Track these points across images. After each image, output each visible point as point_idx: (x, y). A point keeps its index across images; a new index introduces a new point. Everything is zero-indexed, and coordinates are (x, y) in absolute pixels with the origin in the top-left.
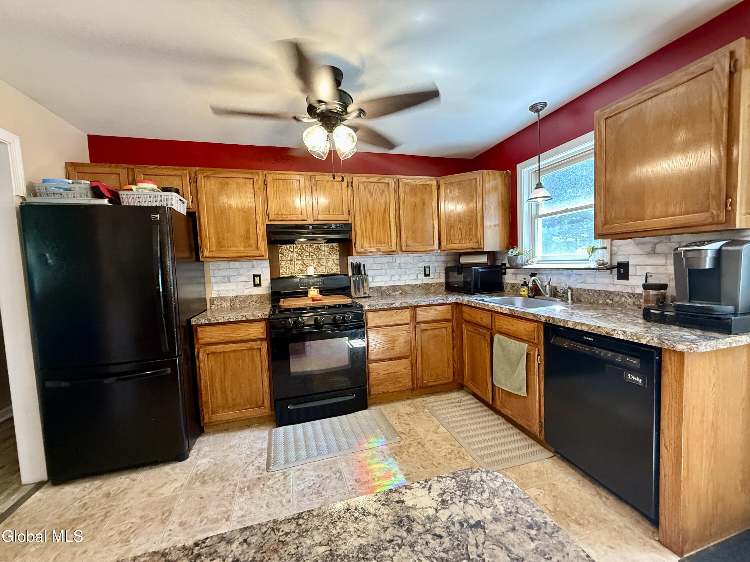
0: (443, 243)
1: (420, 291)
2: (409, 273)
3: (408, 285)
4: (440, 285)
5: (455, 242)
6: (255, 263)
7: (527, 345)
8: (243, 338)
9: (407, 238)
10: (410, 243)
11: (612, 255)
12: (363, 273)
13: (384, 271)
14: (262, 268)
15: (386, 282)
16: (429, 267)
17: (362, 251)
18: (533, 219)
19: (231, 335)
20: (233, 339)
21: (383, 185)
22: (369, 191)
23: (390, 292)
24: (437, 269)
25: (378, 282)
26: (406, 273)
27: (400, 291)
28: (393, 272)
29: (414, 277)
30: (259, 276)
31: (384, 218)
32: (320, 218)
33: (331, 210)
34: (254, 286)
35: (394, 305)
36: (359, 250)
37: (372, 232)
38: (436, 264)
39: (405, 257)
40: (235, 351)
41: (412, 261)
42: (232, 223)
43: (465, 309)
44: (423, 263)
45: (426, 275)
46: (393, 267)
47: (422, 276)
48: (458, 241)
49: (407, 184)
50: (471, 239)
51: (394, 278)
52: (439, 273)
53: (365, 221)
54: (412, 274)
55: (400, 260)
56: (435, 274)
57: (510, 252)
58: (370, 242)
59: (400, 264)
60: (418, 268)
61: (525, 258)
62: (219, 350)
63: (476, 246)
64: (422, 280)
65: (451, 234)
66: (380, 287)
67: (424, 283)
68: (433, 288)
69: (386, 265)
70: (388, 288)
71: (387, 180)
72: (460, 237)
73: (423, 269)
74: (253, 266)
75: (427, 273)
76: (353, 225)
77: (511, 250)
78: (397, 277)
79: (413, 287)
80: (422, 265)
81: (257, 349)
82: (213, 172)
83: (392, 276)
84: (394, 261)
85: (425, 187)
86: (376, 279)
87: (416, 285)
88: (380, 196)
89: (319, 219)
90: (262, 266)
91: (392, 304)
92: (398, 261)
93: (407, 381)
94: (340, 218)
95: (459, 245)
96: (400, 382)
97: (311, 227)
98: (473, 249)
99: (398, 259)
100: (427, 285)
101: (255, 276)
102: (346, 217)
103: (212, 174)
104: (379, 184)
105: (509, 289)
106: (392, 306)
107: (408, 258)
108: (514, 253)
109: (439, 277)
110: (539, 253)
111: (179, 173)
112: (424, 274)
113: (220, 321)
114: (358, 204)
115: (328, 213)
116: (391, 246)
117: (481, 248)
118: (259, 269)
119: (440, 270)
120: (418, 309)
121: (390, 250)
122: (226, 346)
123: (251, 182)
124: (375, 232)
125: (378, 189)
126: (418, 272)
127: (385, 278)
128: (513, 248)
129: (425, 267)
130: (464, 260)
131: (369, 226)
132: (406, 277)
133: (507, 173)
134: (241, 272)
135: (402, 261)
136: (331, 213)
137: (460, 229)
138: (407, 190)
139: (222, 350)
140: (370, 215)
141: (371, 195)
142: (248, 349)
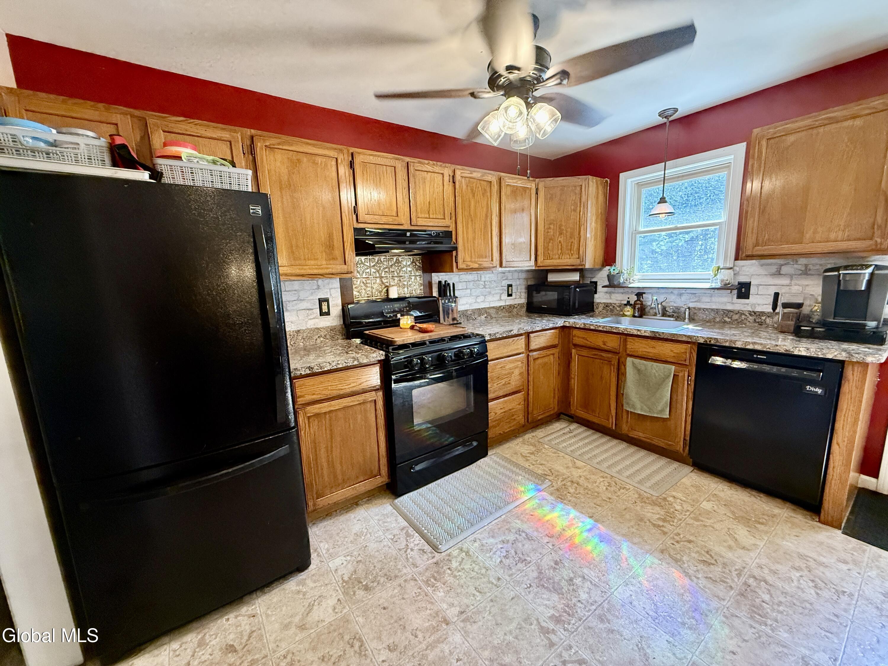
0: (540, 259)
1: (504, 314)
2: (493, 292)
3: (493, 307)
4: (521, 305)
5: (554, 257)
6: (320, 282)
7: (674, 367)
8: (354, 389)
9: (507, 251)
10: (509, 257)
11: (735, 275)
12: (452, 294)
13: (469, 291)
14: (330, 289)
15: (471, 304)
16: (511, 286)
17: (464, 266)
18: (634, 234)
19: (340, 387)
20: (342, 392)
21: (485, 183)
22: (472, 190)
23: (476, 316)
24: (519, 287)
25: (463, 305)
26: (490, 293)
27: (486, 315)
28: (478, 291)
29: (497, 297)
30: (327, 300)
31: (485, 226)
32: (421, 222)
33: (431, 212)
34: (321, 315)
35: (512, 332)
36: (461, 265)
37: (474, 243)
38: (518, 282)
39: (490, 273)
40: (344, 408)
41: (495, 279)
42: (308, 223)
43: (575, 332)
44: (506, 281)
45: (509, 295)
46: (478, 286)
47: (505, 296)
48: (557, 256)
49: (509, 185)
50: (572, 255)
51: (479, 300)
52: (520, 292)
53: (467, 228)
54: (496, 294)
55: (485, 277)
56: (517, 293)
58: (471, 257)
59: (485, 282)
60: (502, 286)
61: (627, 276)
62: (324, 411)
63: (578, 262)
64: (507, 301)
65: (550, 247)
66: (467, 311)
67: (507, 304)
68: (515, 310)
69: (472, 283)
70: (474, 311)
71: (489, 178)
72: (560, 251)
73: (506, 288)
74: (318, 287)
75: (510, 293)
76: (454, 233)
78: (482, 298)
79: (498, 309)
80: (505, 283)
81: (371, 401)
82: (279, 141)
83: (477, 296)
84: (479, 278)
85: (525, 189)
86: (462, 301)
87: (500, 307)
88: (482, 197)
89: (419, 224)
90: (331, 286)
92: (483, 279)
93: (520, 417)
94: (441, 223)
95: (558, 261)
96: (515, 419)
97: (408, 234)
98: (573, 266)
99: (483, 276)
100: (510, 306)
101: (321, 301)
102: (447, 222)
103: (279, 144)
104: (482, 182)
108: (612, 268)
109: (520, 298)
111: (226, 135)
112: (506, 294)
113: (326, 369)
114: (460, 206)
115: (427, 216)
116: (492, 260)
117: (583, 265)
118: (326, 290)
119: (521, 289)
120: (532, 335)
122: (333, 403)
123: (334, 163)
124: (476, 242)
125: (480, 189)
126: (501, 292)
127: (471, 300)
129: (508, 286)
130: (552, 278)
131: (471, 236)
132: (490, 298)
133: (607, 181)
134: (302, 295)
135: (487, 279)
136: (431, 216)
137: (560, 242)
138: (509, 192)
139: (327, 410)
140: (472, 220)
141: (474, 196)
142: (360, 404)
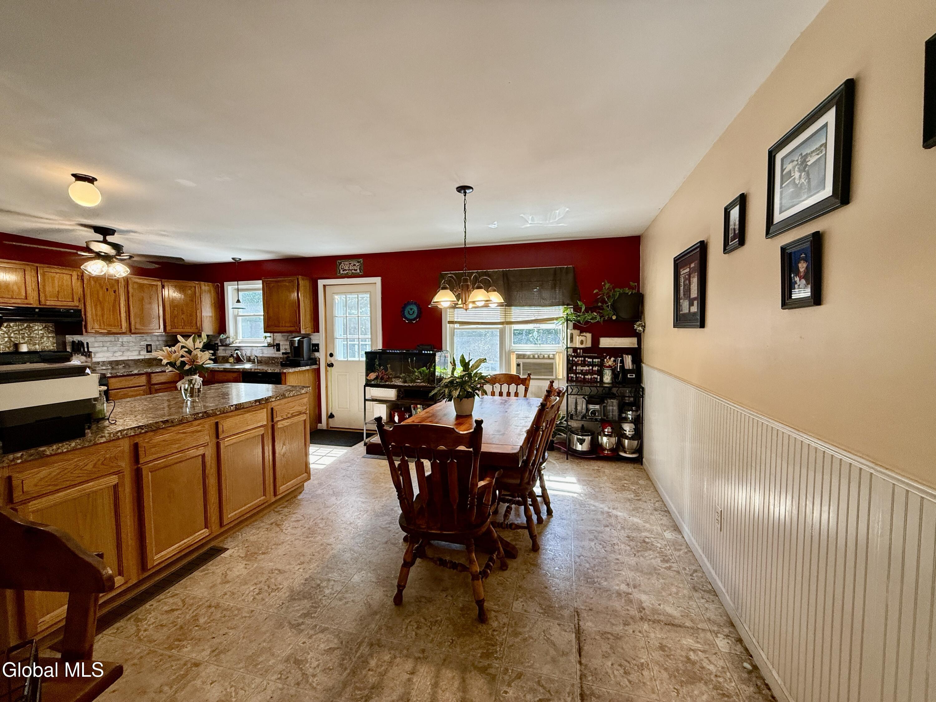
0: (168, 328)
2: (132, 349)
3: (131, 360)
5: (179, 327)
9: (135, 323)
10: (138, 326)
11: (274, 340)
12: (86, 350)
13: (106, 348)
15: (108, 357)
16: (151, 345)
17: (94, 331)
18: (236, 317)
24: (158, 346)
25: (99, 358)
26: (128, 350)
27: (124, 365)
28: (116, 348)
29: (137, 353)
31: (114, 306)
32: (50, 303)
33: (60, 297)
35: (133, 372)
36: (91, 331)
37: (103, 317)
38: (157, 343)
41: (134, 340)
45: (148, 352)
46: (116, 345)
47: (144, 352)
48: (181, 327)
49: (135, 282)
50: (192, 326)
51: (117, 354)
53: (96, 308)
54: (135, 350)
55: (122, 339)
56: (157, 350)
57: (221, 336)
58: (100, 326)
59: (122, 342)
60: (141, 346)
61: (231, 340)
63: (196, 331)
64: (145, 355)
65: (175, 321)
66: (103, 362)
67: (146, 357)
68: (155, 362)
69: (109, 343)
72: (183, 324)
73: (145, 347)
75: (149, 349)
76: (83, 310)
77: (222, 335)
78: (120, 353)
79: (136, 361)
80: (144, 343)
83: (115, 352)
84: (117, 340)
85: (151, 285)
86: (97, 355)
87: (139, 359)
89: (48, 304)
91: (131, 372)
92: (120, 340)
94: (70, 304)
95: (182, 330)
97: (37, 310)
98: (193, 333)
100: (150, 359)
102: (76, 303)
105: (220, 360)
106: (130, 373)
107: (131, 338)
108: (225, 337)
110: (240, 338)
112: (146, 351)
114: (89, 295)
115: (56, 299)
116: (121, 328)
117: (200, 333)
119: (161, 347)
120: (153, 375)
121: (120, 332)
124: (105, 317)
126: (140, 349)
127: (108, 354)
128: (223, 334)
129: (147, 345)
131: (99, 313)
132: (129, 353)
133: (218, 285)
135: (125, 341)
136: (60, 300)
137: (183, 318)
138: (136, 286)
140: (101, 303)
141: (102, 288)
